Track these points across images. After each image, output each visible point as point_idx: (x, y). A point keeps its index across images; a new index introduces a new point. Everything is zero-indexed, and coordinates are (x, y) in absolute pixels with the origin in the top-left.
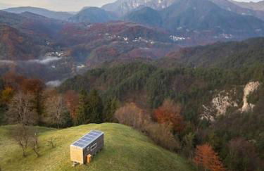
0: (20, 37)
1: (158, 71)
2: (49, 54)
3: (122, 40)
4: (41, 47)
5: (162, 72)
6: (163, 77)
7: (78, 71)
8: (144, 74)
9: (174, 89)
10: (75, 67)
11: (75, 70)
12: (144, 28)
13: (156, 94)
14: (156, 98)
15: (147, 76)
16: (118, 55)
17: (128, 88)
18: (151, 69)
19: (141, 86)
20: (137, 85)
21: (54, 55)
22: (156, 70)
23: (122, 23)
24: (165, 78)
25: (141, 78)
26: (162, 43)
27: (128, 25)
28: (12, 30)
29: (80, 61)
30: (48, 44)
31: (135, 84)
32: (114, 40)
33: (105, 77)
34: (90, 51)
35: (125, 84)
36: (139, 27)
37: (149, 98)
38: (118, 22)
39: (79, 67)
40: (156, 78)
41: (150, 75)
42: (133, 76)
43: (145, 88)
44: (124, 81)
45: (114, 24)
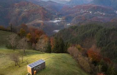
0: (46, 11)
1: (103, 29)
2: (57, 18)
3: (89, 12)
4: (54, 15)
5: (105, 29)
6: (105, 32)
8: (95, 30)
9: (110, 38)
10: (66, 24)
11: (66, 26)
12: (100, 7)
13: (101, 40)
14: (100, 42)
15: (97, 30)
16: (86, 20)
17: (87, 36)
18: (100, 27)
19: (93, 35)
20: (91, 35)
21: (58, 19)
23: (90, 5)
24: (106, 32)
25: (94, 32)
26: (109, 14)
27: (92, 6)
28: (43, 8)
29: (69, 22)
30: (56, 14)
32: (85, 13)
33: (77, 30)
34: (73, 17)
35: (85, 34)
36: (98, 6)
37: (97, 41)
38: (88, 4)
39: (68, 24)
40: (101, 32)
41: (99, 31)
42: (90, 30)
43: (95, 36)
44: (85, 32)
45: (85, 5)
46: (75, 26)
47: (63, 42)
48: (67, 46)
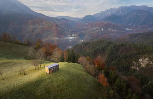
0: (59, 28)
1: (113, 44)
2: (70, 35)
3: (101, 29)
4: (67, 32)
5: (115, 45)
6: (115, 47)
7: (80, 42)
8: (106, 46)
9: (120, 53)
10: (79, 41)
11: (79, 42)
12: (111, 24)
13: (111, 54)
14: (111, 56)
15: (107, 46)
16: (98, 36)
17: (98, 51)
18: (110, 43)
19: (104, 51)
20: (102, 50)
21: (72, 36)
22: (112, 44)
23: (102, 22)
24: (116, 48)
25: (104, 47)
26: (120, 31)
27: (104, 23)
28: (57, 25)
29: (81, 39)
30: (70, 31)
31: (101, 50)
32: (97, 30)
33: (89, 45)
34: (86, 34)
35: (97, 49)
36: (109, 24)
37: (107, 56)
38: (100, 21)
39: (81, 41)
40: (111, 47)
41: (109, 46)
42: (101, 46)
43: (106, 51)
44: (97, 48)
45: (97, 22)
46: (87, 42)
47: (74, 54)
48: (78, 57)
